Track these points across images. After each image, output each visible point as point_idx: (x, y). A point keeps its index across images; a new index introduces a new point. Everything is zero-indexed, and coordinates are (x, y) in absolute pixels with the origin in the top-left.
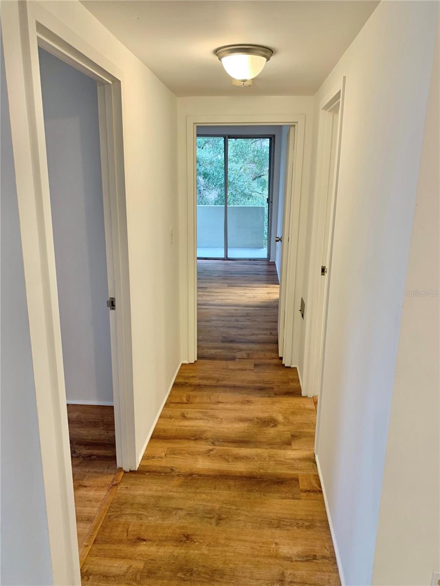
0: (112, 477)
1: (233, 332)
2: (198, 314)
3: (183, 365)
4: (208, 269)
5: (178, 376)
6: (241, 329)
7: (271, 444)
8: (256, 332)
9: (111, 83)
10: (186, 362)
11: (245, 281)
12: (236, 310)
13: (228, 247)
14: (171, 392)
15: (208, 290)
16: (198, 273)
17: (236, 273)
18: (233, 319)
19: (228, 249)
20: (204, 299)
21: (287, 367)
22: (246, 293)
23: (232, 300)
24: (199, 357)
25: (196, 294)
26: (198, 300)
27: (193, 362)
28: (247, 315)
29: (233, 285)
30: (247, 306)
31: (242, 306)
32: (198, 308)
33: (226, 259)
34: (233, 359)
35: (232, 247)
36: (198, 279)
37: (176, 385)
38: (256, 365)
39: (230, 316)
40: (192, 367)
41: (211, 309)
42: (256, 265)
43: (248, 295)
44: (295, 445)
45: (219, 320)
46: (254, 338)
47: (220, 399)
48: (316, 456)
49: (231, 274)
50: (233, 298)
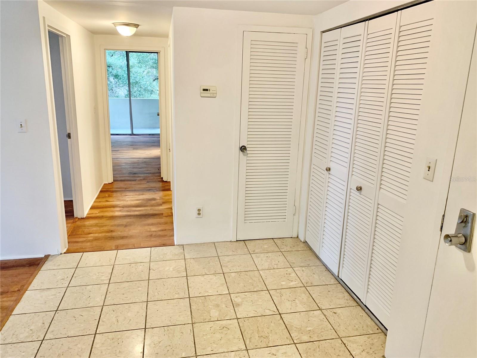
0: (73, 220)
1: (135, 170)
2: (113, 163)
3: (105, 184)
4: (119, 140)
5: (102, 188)
6: (140, 168)
7: (152, 206)
8: (150, 169)
9: (65, 36)
10: (107, 183)
11: (145, 146)
12: (138, 160)
13: (133, 128)
14: (99, 194)
15: (119, 151)
16: (111, 143)
17: (140, 142)
18: (137, 164)
19: (133, 129)
20: (117, 156)
21: (165, 181)
22: (145, 152)
23: (136, 156)
24: (114, 181)
25: (111, 154)
26: (112, 157)
27: (111, 182)
28: (145, 162)
29: (137, 148)
30: (144, 158)
31: (143, 159)
32: (112, 161)
33: (133, 134)
34: (135, 180)
35: (136, 128)
36: (112, 146)
37: (101, 191)
38: (147, 182)
39: (134, 163)
40: (110, 185)
41: (122, 160)
42: (154, 137)
43: (147, 153)
44: (163, 205)
45: (127, 165)
46: (148, 172)
47: (127, 194)
48: (173, 207)
49: (135, 143)
50: (136, 155)
